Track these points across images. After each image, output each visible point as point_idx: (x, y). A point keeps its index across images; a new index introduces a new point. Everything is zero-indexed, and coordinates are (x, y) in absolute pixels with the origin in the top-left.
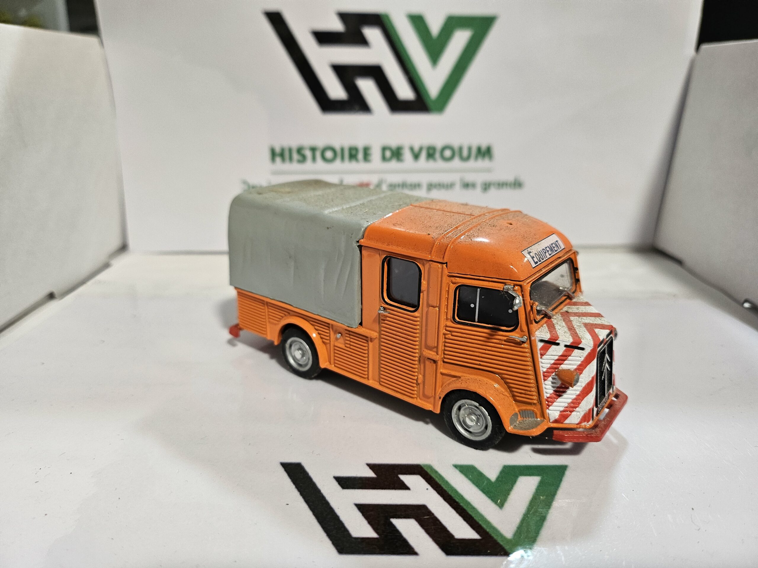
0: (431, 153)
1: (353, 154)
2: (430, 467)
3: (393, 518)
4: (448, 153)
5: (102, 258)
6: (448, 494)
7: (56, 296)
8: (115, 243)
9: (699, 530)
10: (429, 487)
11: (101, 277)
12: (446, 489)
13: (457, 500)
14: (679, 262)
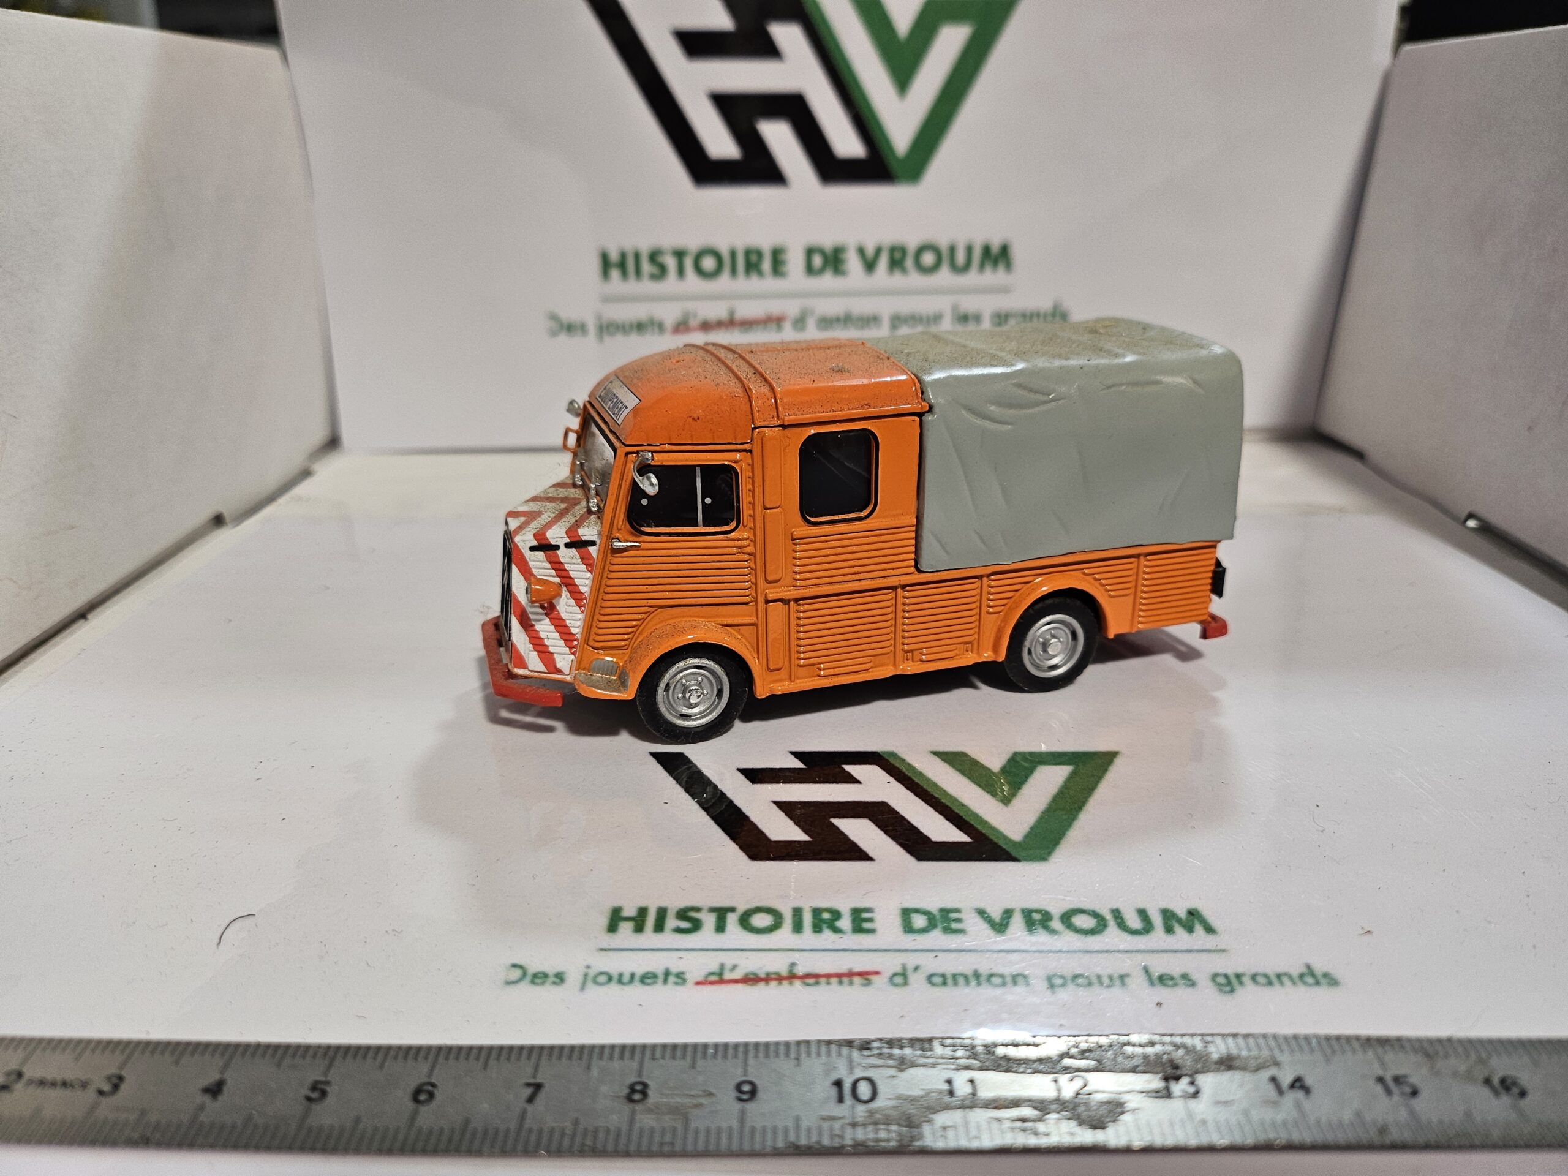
0: (897, 258)
1: (752, 261)
2: (893, 754)
3: (835, 817)
4: (928, 259)
5: (296, 461)
6: (922, 788)
7: (227, 520)
8: (318, 434)
9: (1322, 831)
10: (891, 779)
11: (303, 489)
12: (919, 782)
13: (937, 796)
14: (1358, 454)
